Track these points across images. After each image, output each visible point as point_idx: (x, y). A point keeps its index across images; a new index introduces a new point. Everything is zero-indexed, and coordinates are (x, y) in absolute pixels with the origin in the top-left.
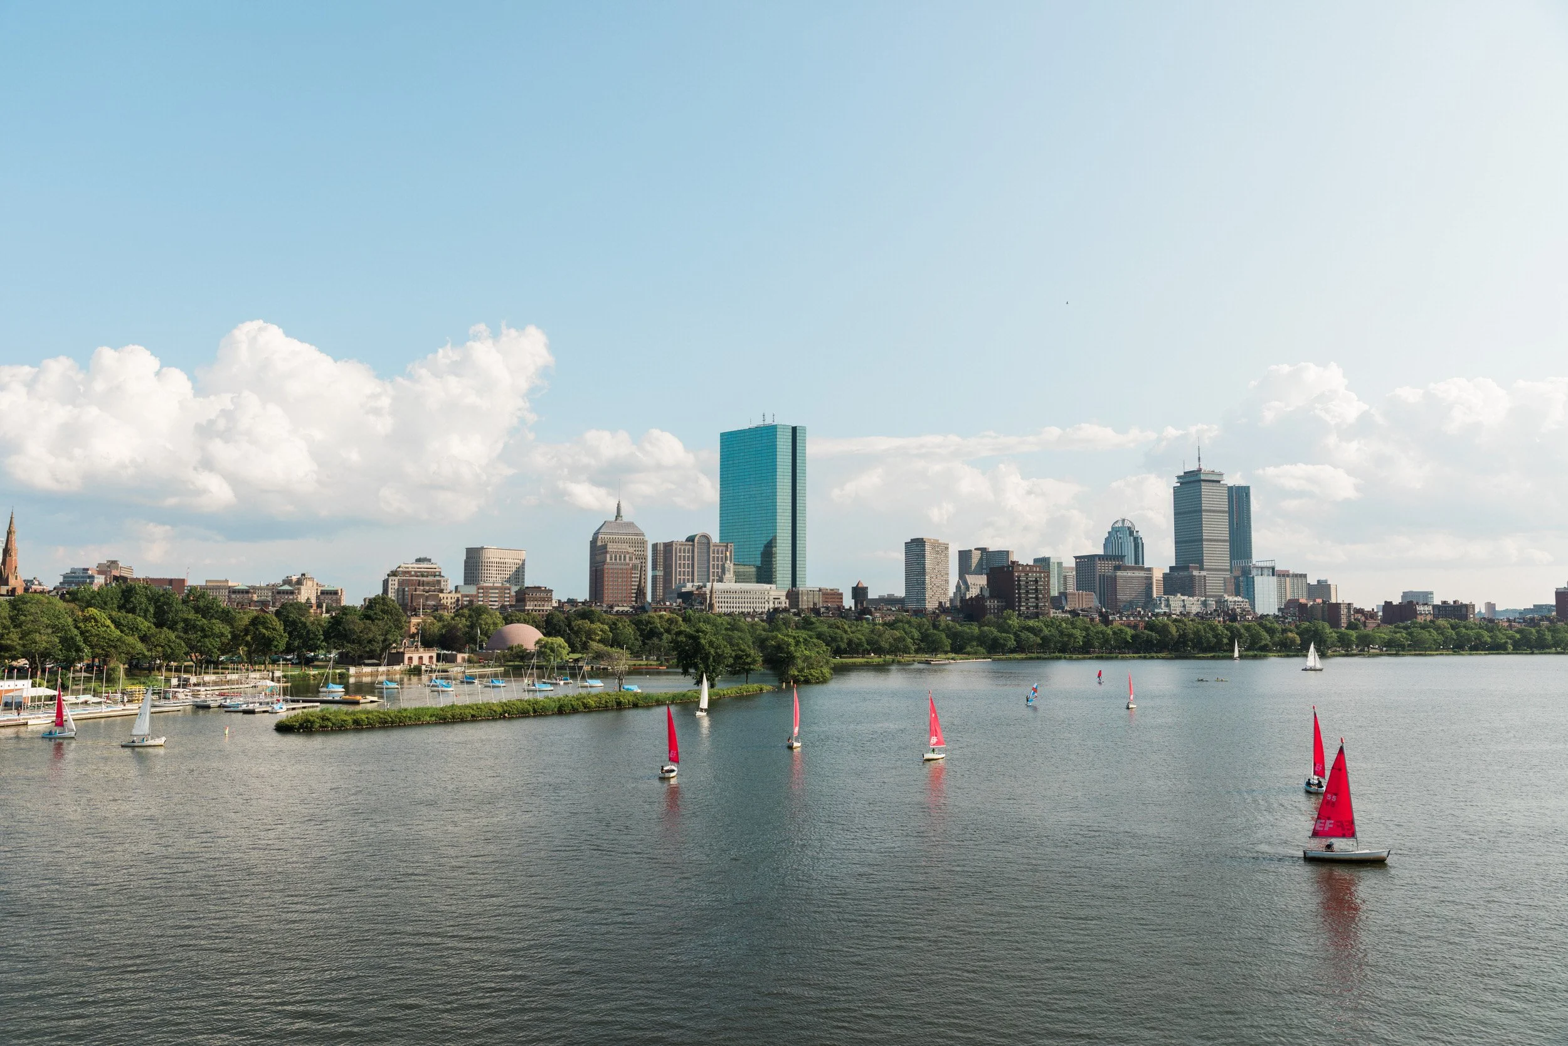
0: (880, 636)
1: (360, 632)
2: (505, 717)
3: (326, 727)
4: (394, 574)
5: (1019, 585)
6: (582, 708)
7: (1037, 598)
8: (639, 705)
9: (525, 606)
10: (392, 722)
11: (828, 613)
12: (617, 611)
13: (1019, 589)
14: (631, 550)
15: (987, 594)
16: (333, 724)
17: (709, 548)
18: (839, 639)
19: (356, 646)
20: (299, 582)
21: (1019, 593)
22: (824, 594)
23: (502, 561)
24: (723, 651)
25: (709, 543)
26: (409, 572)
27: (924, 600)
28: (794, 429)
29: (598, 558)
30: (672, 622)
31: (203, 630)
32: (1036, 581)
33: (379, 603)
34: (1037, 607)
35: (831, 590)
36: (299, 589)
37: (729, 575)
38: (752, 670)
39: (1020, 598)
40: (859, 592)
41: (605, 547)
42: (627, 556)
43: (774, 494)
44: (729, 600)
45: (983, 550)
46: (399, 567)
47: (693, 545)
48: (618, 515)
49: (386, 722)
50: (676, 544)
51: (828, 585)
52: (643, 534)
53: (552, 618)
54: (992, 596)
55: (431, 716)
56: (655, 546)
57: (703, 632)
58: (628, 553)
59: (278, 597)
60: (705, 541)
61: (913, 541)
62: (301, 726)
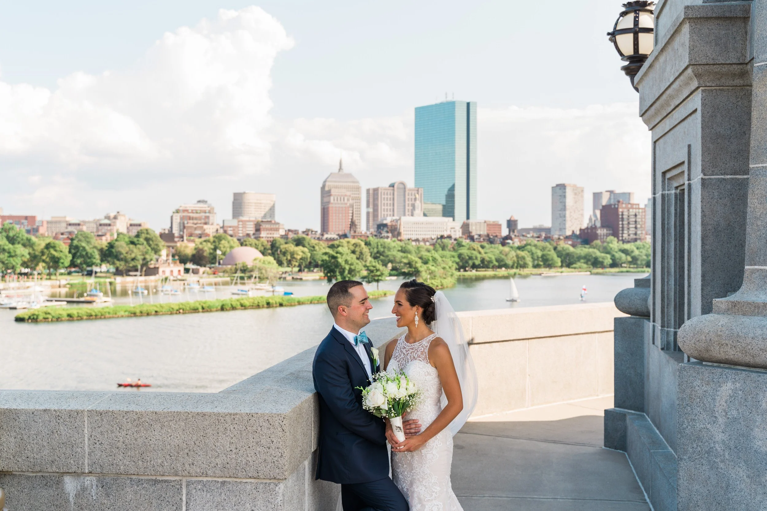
0: (506, 255)
1: (127, 253)
2: (180, 313)
3: (48, 318)
4: (177, 211)
5: (622, 218)
6: (239, 307)
7: (636, 228)
8: (284, 304)
9: (260, 234)
10: (96, 316)
11: (480, 239)
12: (327, 238)
13: (623, 221)
14: (348, 193)
15: (598, 224)
16: (53, 317)
17: (405, 191)
18: (474, 258)
19: (123, 263)
20: (115, 218)
21: (623, 224)
22: (488, 225)
23: (258, 202)
24: (355, 267)
25: (405, 188)
26: (187, 211)
27: (565, 229)
28: (468, 104)
29: (326, 200)
30: (357, 246)
31: (9, 253)
32: (636, 215)
33: (144, 233)
34: (636, 234)
35: (493, 222)
36: (114, 222)
37: (418, 212)
38: (381, 280)
39: (623, 227)
40: (512, 224)
41: (329, 191)
42: (346, 198)
43: (454, 152)
44: (418, 229)
45: (611, 192)
46: (181, 207)
47: (394, 190)
48: (340, 169)
49: (91, 316)
50: (381, 189)
51: (491, 219)
52: (358, 182)
53: (275, 243)
54: (603, 226)
55: (125, 311)
56: (368, 191)
57: (340, 253)
58: (346, 195)
59: (100, 228)
60: (402, 186)
61: (557, 185)
62: (30, 318)
